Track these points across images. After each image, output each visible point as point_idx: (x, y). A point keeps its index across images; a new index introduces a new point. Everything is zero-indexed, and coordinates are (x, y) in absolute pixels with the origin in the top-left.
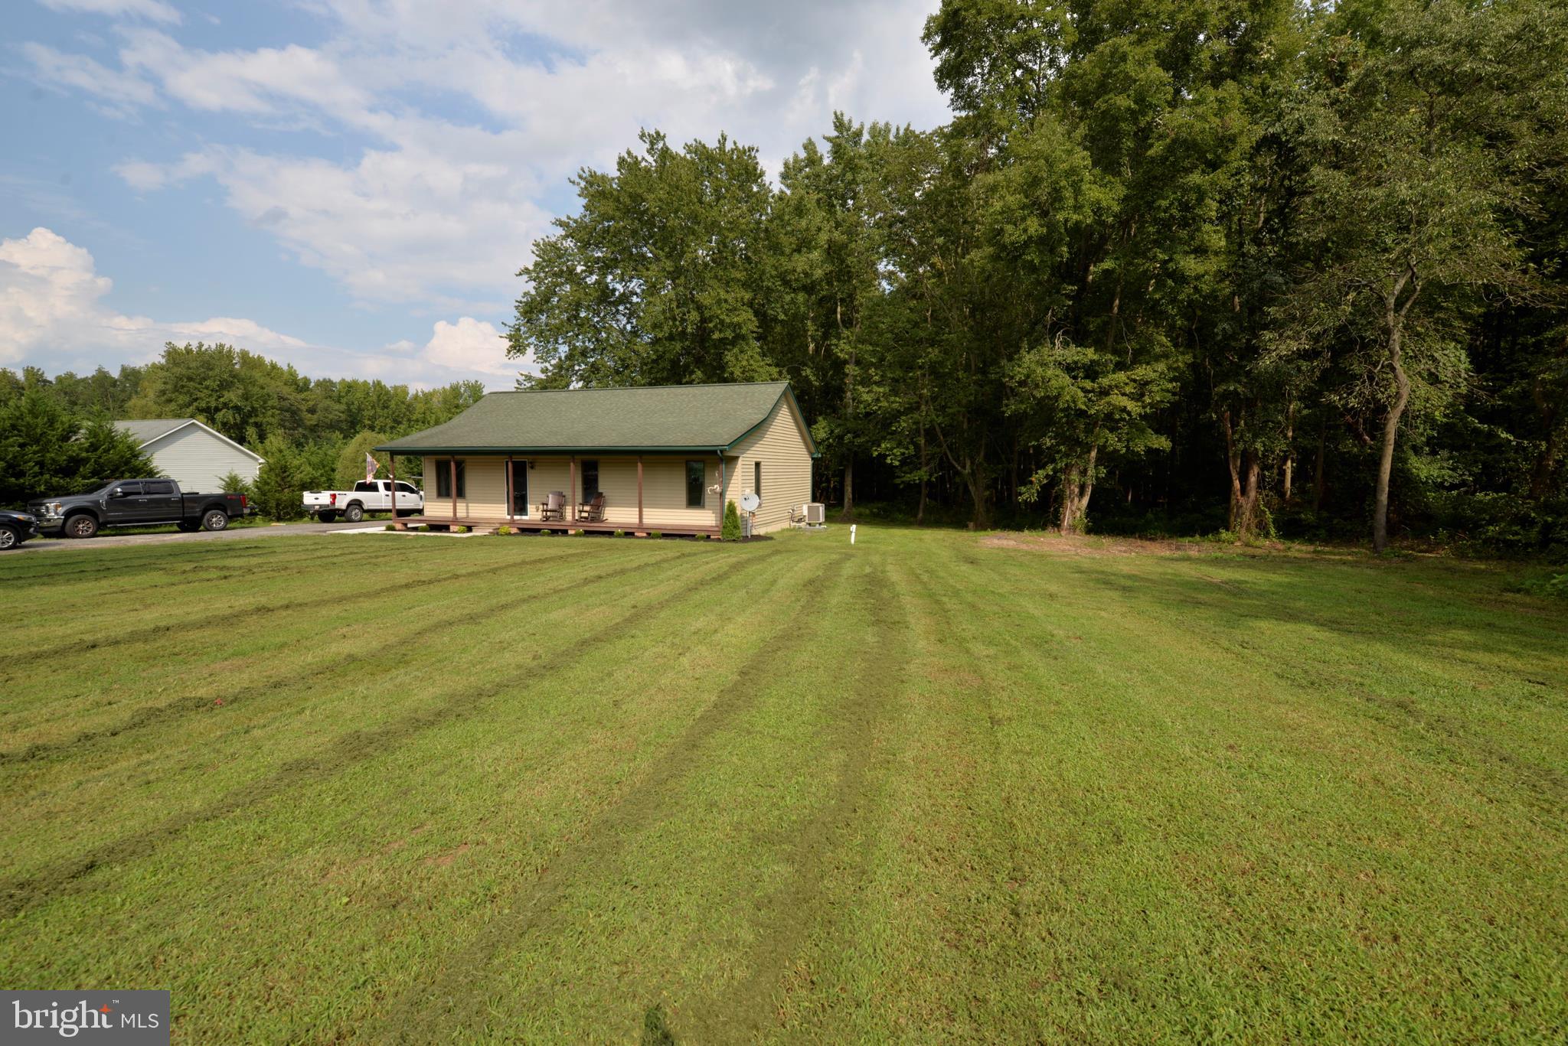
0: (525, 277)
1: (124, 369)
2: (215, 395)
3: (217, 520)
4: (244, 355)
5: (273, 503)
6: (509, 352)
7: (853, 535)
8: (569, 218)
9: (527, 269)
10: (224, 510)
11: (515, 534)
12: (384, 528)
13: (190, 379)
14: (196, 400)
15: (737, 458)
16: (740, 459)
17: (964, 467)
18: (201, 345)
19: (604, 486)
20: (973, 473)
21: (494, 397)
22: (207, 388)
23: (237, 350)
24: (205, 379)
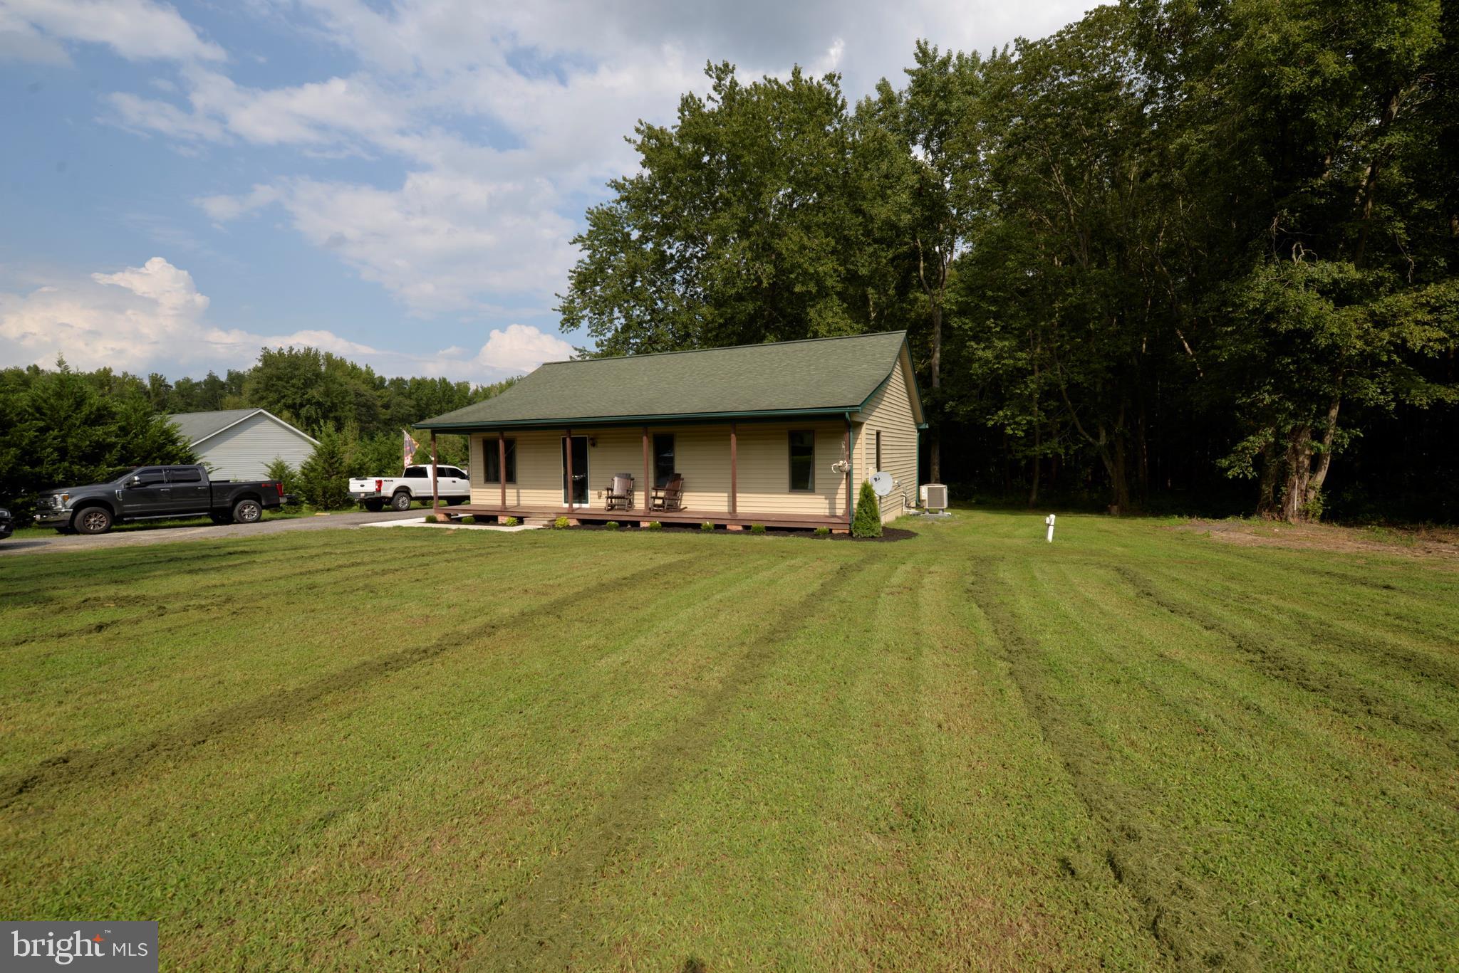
0: (579, 246)
1: (230, 374)
2: (300, 392)
3: (250, 510)
5: (319, 491)
6: (563, 325)
7: (1051, 529)
8: (624, 179)
9: (580, 237)
10: (258, 499)
11: (574, 528)
12: (424, 519)
13: (279, 378)
14: (284, 397)
15: (861, 424)
16: (864, 427)
17: (1097, 437)
18: (291, 349)
19: (681, 466)
20: (1111, 446)
21: (547, 368)
22: (293, 386)
23: (323, 353)
24: (292, 378)
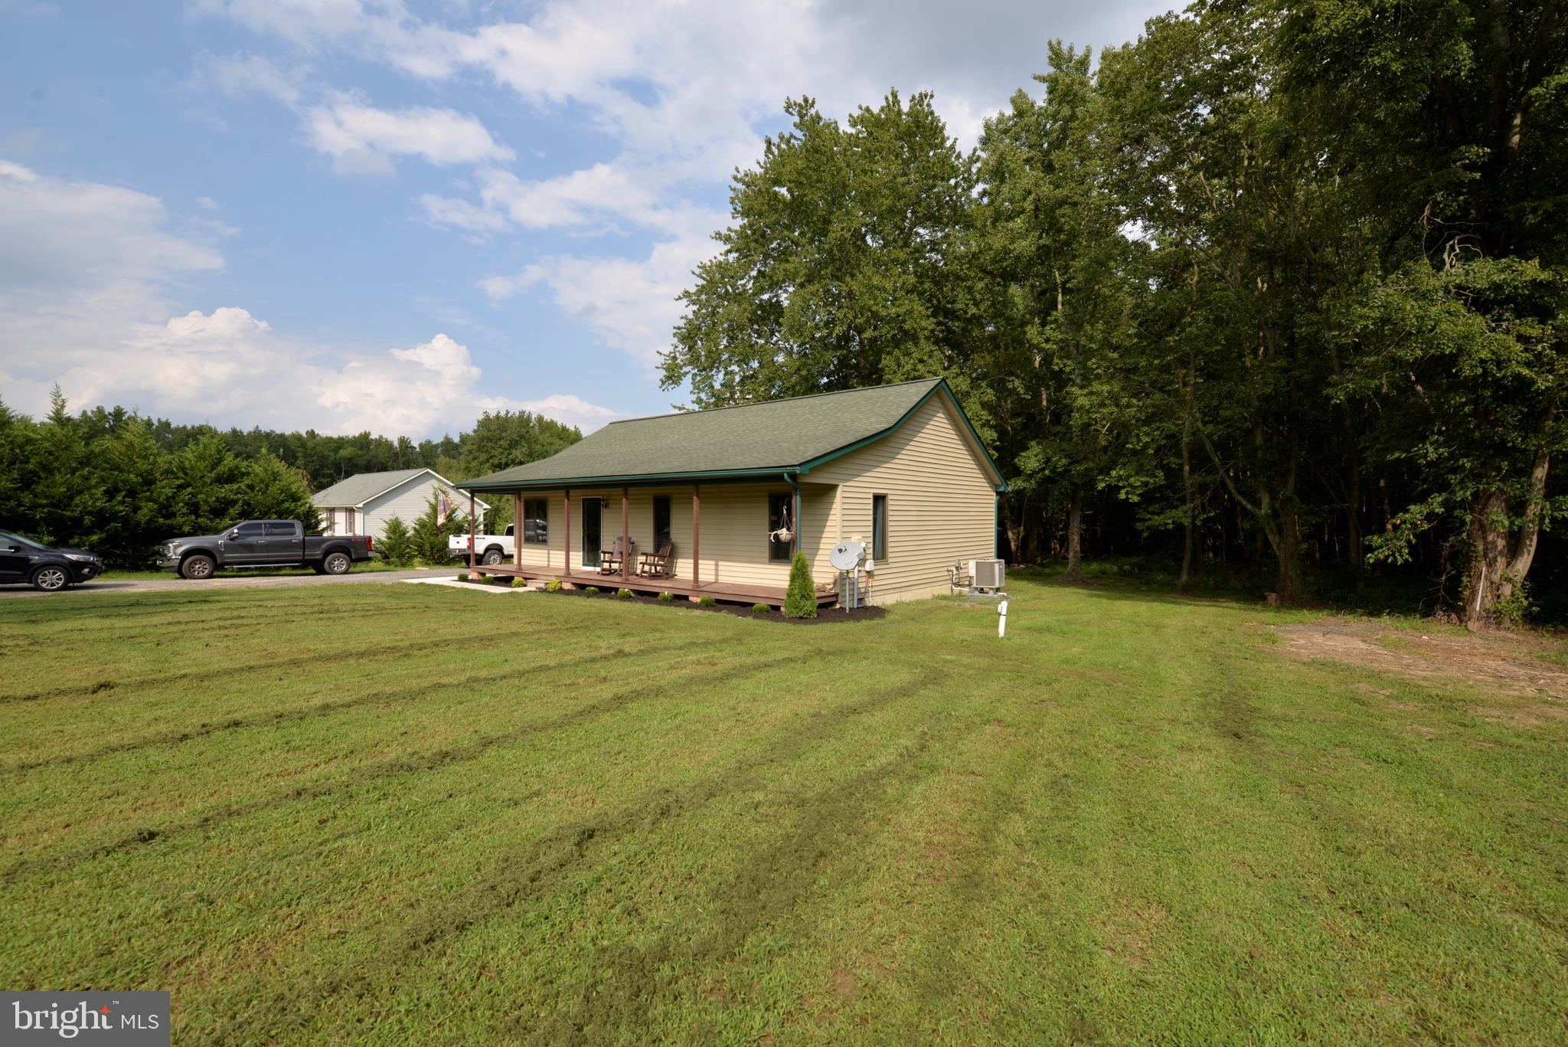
0: (685, 301)
1: (461, 436)
2: (506, 452)
3: (340, 563)
4: (540, 419)
6: (663, 383)
7: (1003, 620)
8: (729, 229)
9: (687, 292)
10: (348, 553)
12: (456, 578)
13: (489, 440)
14: (492, 457)
15: (833, 488)
16: (839, 492)
18: (508, 412)
21: (610, 427)
22: (500, 447)
23: (534, 416)
24: (500, 439)
